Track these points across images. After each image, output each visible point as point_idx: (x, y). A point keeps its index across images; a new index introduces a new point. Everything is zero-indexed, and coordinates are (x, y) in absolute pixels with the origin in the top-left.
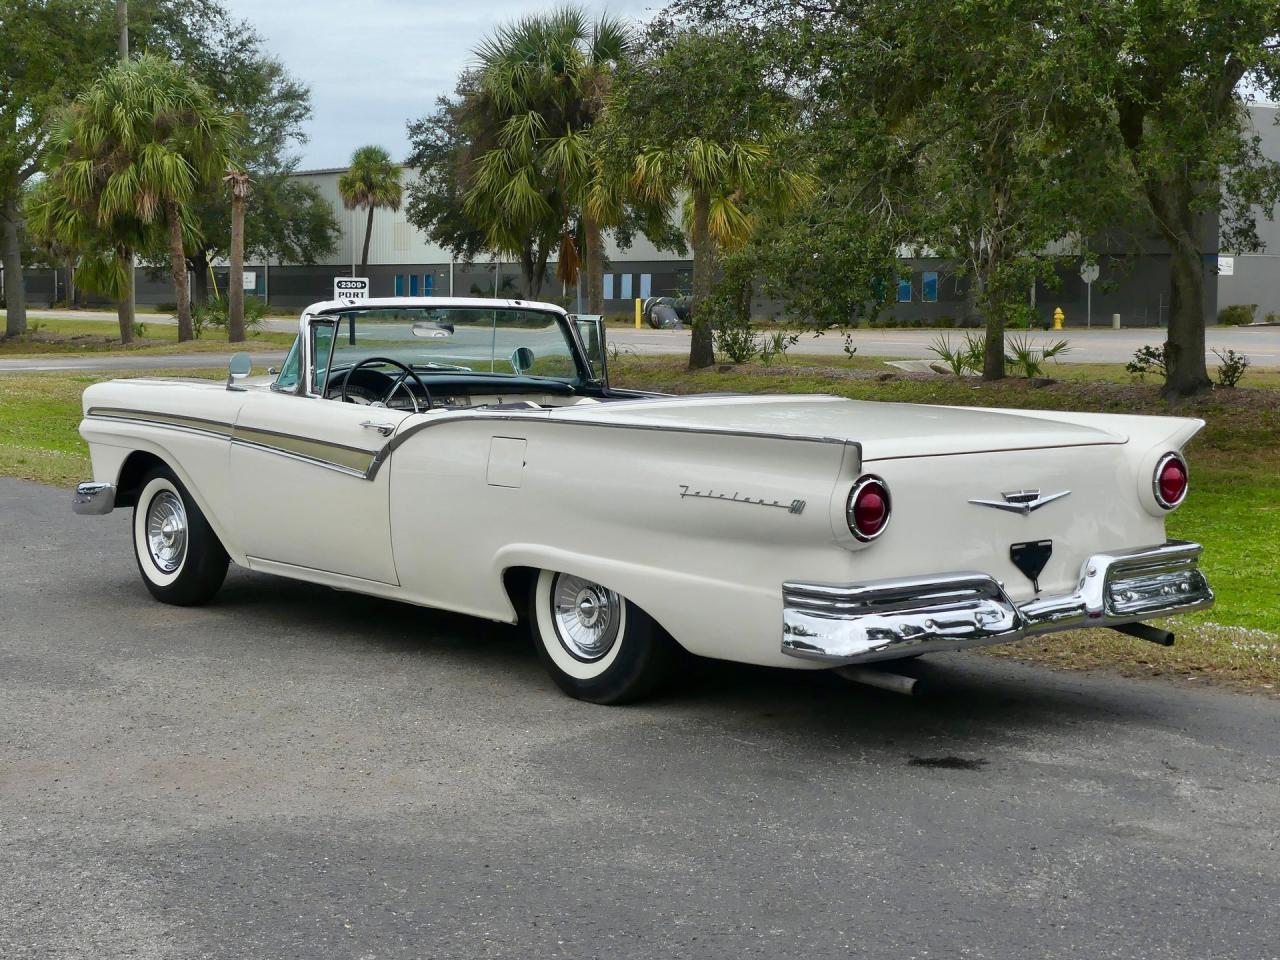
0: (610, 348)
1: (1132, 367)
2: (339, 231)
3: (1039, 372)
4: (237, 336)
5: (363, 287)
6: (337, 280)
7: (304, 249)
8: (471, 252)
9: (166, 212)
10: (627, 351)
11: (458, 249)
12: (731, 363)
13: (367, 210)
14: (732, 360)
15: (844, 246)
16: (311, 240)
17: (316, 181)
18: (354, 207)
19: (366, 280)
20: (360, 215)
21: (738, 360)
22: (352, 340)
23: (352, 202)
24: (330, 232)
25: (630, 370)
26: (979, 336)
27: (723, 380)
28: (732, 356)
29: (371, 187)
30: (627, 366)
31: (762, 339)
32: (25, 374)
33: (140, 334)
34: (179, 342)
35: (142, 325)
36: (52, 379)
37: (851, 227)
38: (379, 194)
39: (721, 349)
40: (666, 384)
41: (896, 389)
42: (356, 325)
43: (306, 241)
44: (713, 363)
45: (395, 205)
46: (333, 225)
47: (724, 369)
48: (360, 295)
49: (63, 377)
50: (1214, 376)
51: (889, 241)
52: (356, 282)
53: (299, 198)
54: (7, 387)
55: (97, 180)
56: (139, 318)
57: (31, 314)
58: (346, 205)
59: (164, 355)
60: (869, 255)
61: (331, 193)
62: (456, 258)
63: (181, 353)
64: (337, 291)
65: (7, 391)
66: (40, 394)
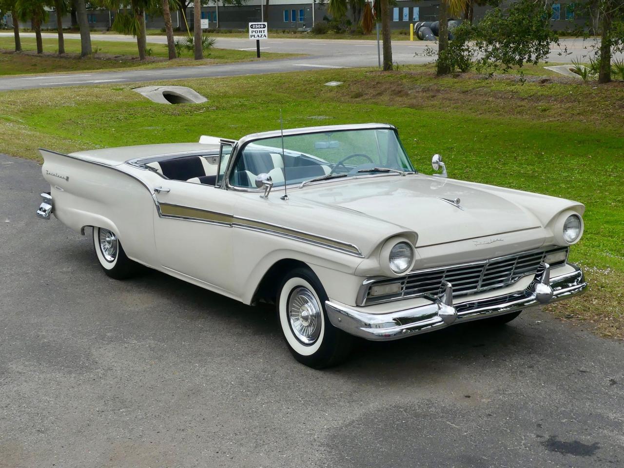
0: (394, 64)
4: (199, 56)
6: (250, 24)
12: (459, 72)
14: (460, 70)
15: (520, 23)
19: (266, 24)
21: (464, 70)
25: (405, 77)
27: (456, 83)
28: (460, 68)
30: (404, 73)
32: (88, 85)
33: (149, 54)
34: (169, 59)
36: (101, 90)
37: (524, 11)
40: (425, 85)
41: (550, 88)
44: (450, 72)
47: (456, 75)
48: (263, 32)
49: (107, 88)
51: (545, 19)
52: (260, 25)
54: (78, 95)
59: (160, 69)
60: (534, 28)
62: (315, 1)
63: (170, 67)
64: (250, 30)
65: (78, 97)
66: (95, 99)
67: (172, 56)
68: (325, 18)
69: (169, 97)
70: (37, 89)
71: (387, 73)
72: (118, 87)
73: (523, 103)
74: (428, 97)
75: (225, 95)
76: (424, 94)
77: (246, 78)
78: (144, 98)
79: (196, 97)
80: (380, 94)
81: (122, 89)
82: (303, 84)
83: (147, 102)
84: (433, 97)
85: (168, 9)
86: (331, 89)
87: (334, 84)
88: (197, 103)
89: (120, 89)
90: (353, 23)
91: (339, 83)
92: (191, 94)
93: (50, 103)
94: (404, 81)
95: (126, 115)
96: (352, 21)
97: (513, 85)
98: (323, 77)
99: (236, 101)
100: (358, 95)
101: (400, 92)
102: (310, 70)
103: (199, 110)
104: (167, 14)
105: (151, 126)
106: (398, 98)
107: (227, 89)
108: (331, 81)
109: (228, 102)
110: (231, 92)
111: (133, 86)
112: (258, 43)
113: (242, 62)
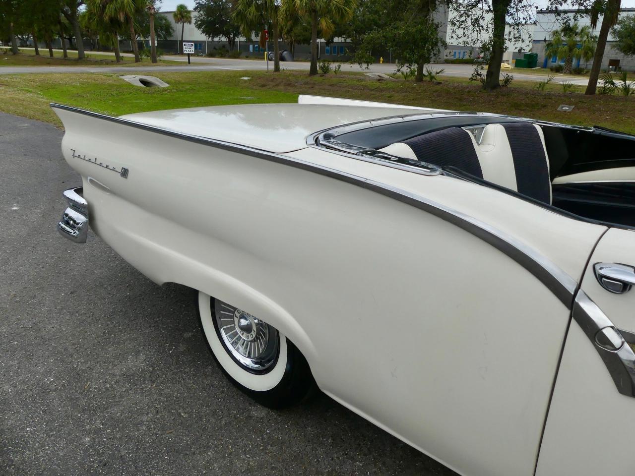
0: (281, 67)
1: (472, 79)
2: (173, 30)
3: (435, 79)
4: (154, 61)
5: (192, 46)
6: (184, 43)
7: (164, 35)
8: (213, 37)
9: (127, 19)
10: (287, 69)
11: (209, 36)
13: (182, 24)
16: (166, 32)
17: (166, 15)
18: (178, 23)
19: (193, 44)
20: (180, 25)
21: (325, 73)
22: (189, 62)
23: (177, 21)
24: (171, 30)
25: (290, 75)
26: (415, 67)
27: (324, 80)
28: (323, 71)
29: (183, 17)
30: (288, 74)
31: (333, 66)
32: (87, 73)
33: (123, 59)
34: (136, 62)
35: (123, 56)
36: (97, 75)
38: (185, 19)
41: (386, 84)
43: (164, 33)
44: (317, 73)
45: (190, 22)
46: (171, 28)
47: (322, 76)
48: (191, 48)
49: (101, 75)
50: (501, 83)
52: (190, 44)
53: (161, 20)
54: (81, 78)
55: (103, 6)
56: (121, 54)
57: (85, 52)
58: (176, 22)
59: (132, 67)
61: (171, 19)
62: (209, 39)
63: (137, 66)
64: (184, 47)
65: (81, 80)
66: (93, 81)
67: (137, 60)
68: (215, 48)
69: (143, 82)
70: (51, 73)
71: (277, 73)
72: (108, 75)
73: (373, 92)
74: (309, 88)
75: (180, 83)
76: (306, 86)
78: (127, 82)
79: (161, 83)
80: (277, 85)
81: (111, 76)
82: (227, 78)
83: (129, 85)
84: (312, 87)
85: (133, 30)
86: (245, 81)
87: (246, 78)
88: (162, 87)
89: (110, 76)
90: (230, 51)
91: (249, 78)
92: (157, 81)
93: (61, 82)
94: (290, 78)
95: (117, 92)
96: (229, 50)
97: (361, 82)
98: (238, 75)
99: (188, 87)
100: (263, 86)
101: (290, 84)
102: (228, 71)
104: (133, 34)
105: (137, 100)
106: (289, 88)
107: (181, 79)
108: (244, 77)
109: (183, 87)
110: (183, 81)
111: (118, 75)
112: (189, 55)
113: (181, 66)
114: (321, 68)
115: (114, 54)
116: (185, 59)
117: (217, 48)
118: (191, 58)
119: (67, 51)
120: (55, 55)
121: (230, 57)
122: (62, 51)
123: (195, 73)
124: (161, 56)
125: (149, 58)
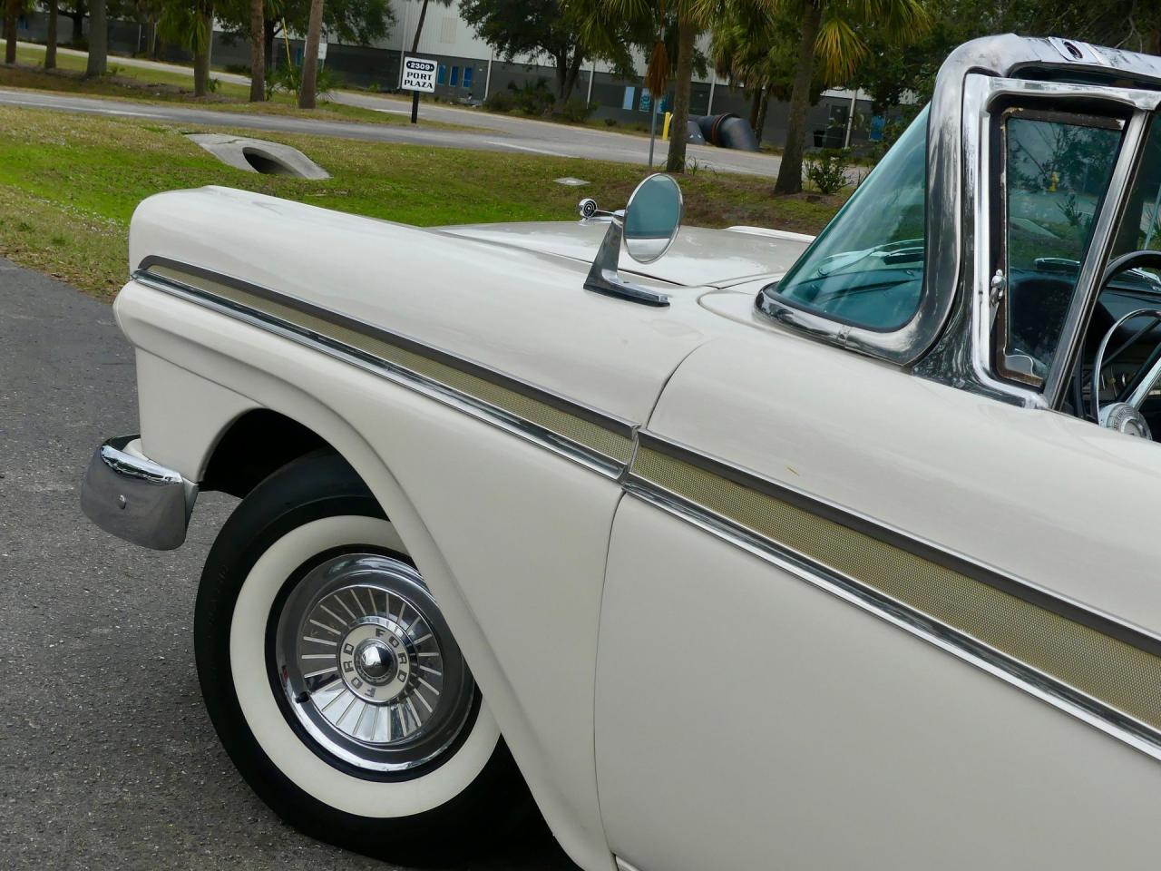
0: (689, 163)
2: (393, 18)
4: (307, 102)
5: (430, 70)
6: (407, 59)
7: (361, 31)
8: (512, 52)
10: (706, 167)
11: (501, 48)
12: (817, 193)
13: (422, 3)
14: (820, 190)
16: (368, 23)
19: (435, 63)
20: (415, 5)
21: (826, 192)
22: (414, 119)
24: (385, 19)
25: (713, 186)
27: (815, 211)
28: (820, 186)
30: (708, 182)
32: (95, 115)
33: (213, 89)
34: (251, 100)
35: (216, 81)
36: (122, 125)
39: (810, 176)
40: (755, 207)
42: (419, 105)
43: (363, 24)
44: (800, 190)
46: (388, 12)
47: (812, 198)
48: (427, 77)
49: (134, 124)
52: (425, 64)
54: (74, 128)
56: (213, 75)
57: (111, 59)
59: (235, 112)
62: (498, 55)
63: (250, 113)
64: (406, 70)
65: (73, 132)
66: (107, 140)
67: (257, 95)
68: (512, 86)
69: (254, 158)
72: (155, 127)
75: (364, 172)
77: (404, 148)
78: (207, 153)
79: (308, 168)
81: (163, 131)
82: (513, 175)
83: (210, 161)
85: (261, 8)
86: (566, 191)
87: (572, 182)
88: (309, 178)
89: (160, 130)
90: (558, 101)
91: (582, 182)
92: (299, 160)
93: (14, 133)
94: (711, 194)
98: (550, 168)
99: (387, 187)
101: (706, 213)
103: (315, 191)
104: (258, 17)
107: (369, 161)
108: (566, 176)
109: (370, 185)
110: (376, 169)
111: (185, 129)
112: (416, 97)
113: (387, 125)
114: (815, 175)
115: (189, 71)
116: (403, 107)
117: (520, 85)
118: (421, 106)
119: (60, 50)
120: (21, 59)
121: (556, 118)
122: (44, 48)
123: (417, 149)
124: (332, 92)
125: (293, 92)
